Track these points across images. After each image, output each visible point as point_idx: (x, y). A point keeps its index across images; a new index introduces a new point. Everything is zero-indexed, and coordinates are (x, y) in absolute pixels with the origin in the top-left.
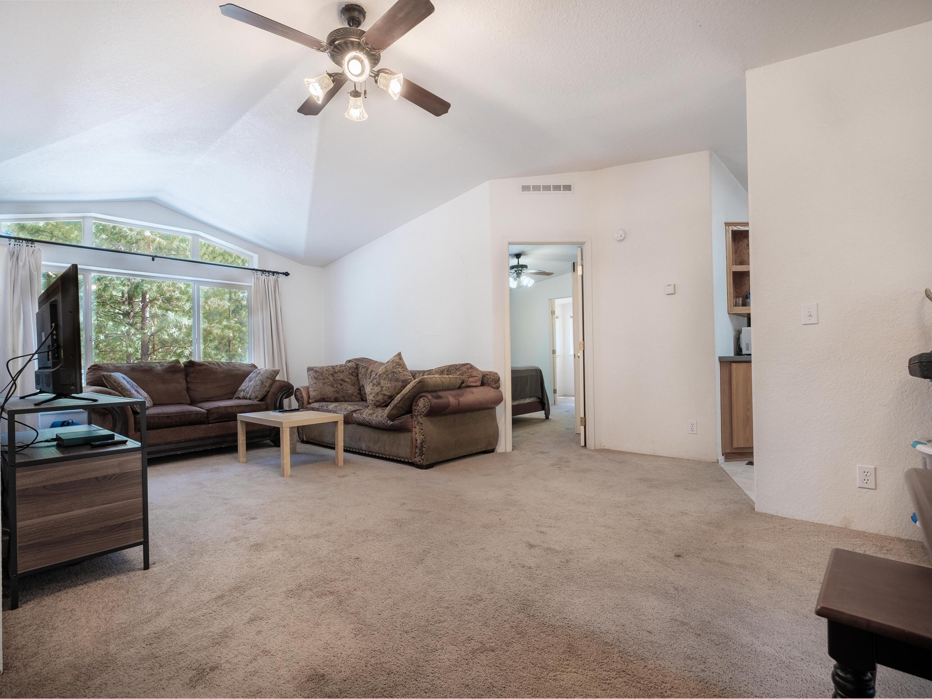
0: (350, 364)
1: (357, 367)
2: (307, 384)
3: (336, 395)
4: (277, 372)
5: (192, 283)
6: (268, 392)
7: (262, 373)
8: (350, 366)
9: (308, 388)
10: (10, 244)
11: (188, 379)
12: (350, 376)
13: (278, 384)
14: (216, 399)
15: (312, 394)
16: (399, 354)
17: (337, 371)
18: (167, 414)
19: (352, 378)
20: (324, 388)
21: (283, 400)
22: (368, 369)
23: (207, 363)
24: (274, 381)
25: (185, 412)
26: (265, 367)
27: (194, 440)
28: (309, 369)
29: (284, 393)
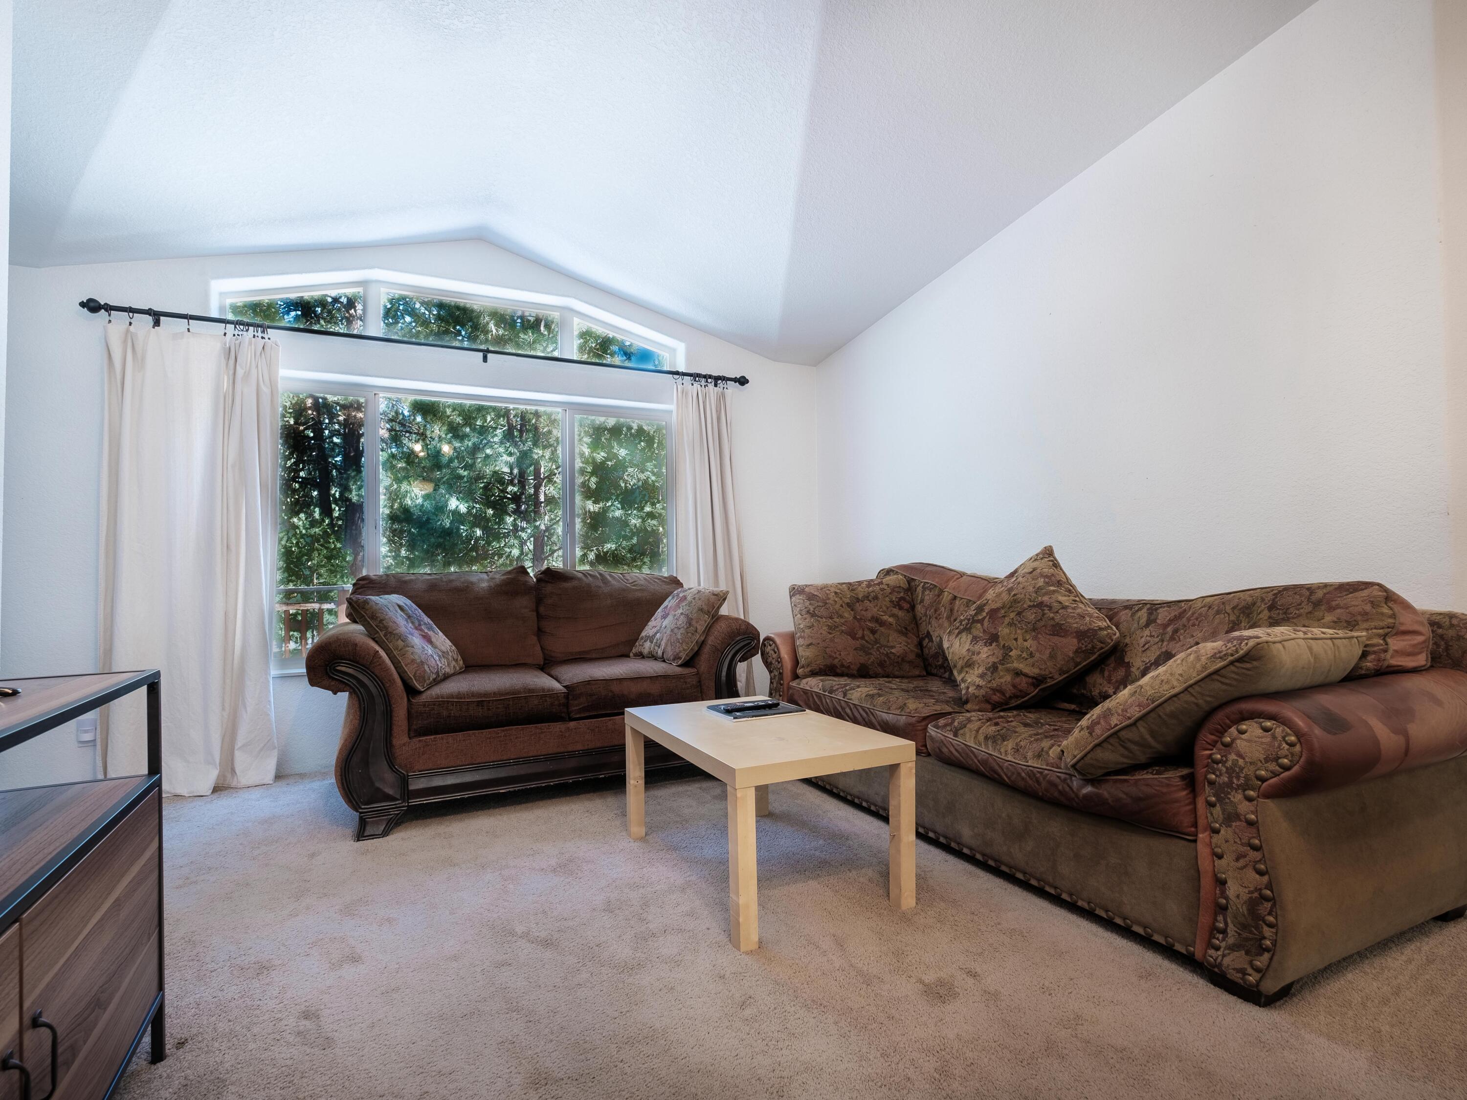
0: (891, 579)
1: (910, 587)
2: (790, 628)
3: (863, 659)
4: (721, 598)
5: (559, 410)
6: (702, 645)
7: (689, 598)
8: (892, 583)
9: (791, 638)
10: (225, 334)
11: (542, 609)
12: (896, 611)
13: (723, 626)
14: (594, 656)
15: (804, 653)
16: (1048, 552)
17: (860, 597)
18: (480, 695)
19: (900, 614)
20: (832, 640)
21: (736, 664)
22: (941, 591)
23: (580, 575)
24: (716, 618)
25: (519, 692)
26: (699, 584)
27: (536, 760)
28: (795, 591)
29: (737, 647)
